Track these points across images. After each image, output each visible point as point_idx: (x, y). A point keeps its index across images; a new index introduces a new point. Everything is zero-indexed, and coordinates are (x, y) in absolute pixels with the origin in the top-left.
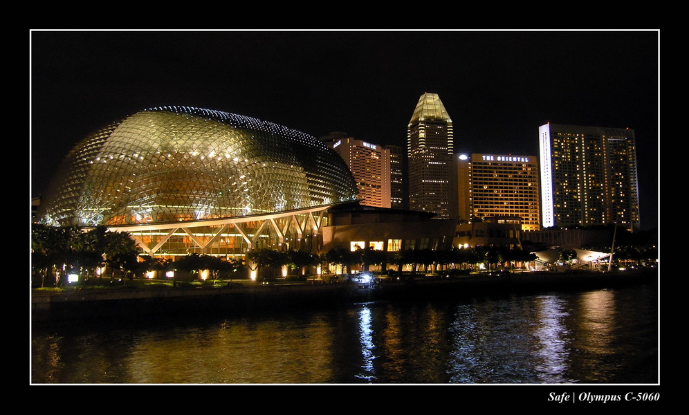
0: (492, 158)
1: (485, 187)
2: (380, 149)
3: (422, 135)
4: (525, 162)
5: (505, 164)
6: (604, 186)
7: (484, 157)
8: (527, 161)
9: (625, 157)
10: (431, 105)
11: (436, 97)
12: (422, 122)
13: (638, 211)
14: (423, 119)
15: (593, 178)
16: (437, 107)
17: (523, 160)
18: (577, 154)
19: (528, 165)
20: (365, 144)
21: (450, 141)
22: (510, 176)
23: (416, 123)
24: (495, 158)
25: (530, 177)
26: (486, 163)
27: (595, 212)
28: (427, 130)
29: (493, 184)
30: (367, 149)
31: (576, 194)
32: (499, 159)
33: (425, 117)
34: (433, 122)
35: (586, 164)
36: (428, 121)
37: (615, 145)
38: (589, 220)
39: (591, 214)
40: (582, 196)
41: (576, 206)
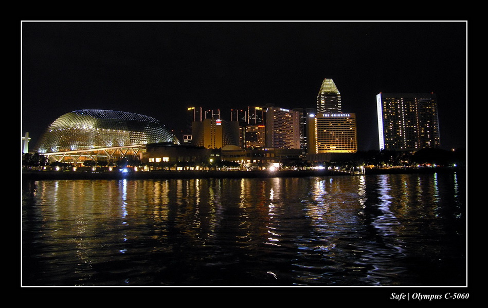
0: (328, 115)
1: (325, 131)
2: (292, 111)
3: (323, 102)
4: (348, 117)
5: (336, 118)
6: (416, 127)
7: (324, 115)
8: (349, 116)
9: (430, 110)
10: (329, 85)
11: (332, 80)
12: (323, 95)
13: (440, 141)
14: (323, 93)
15: (409, 123)
16: (333, 86)
17: (346, 115)
18: (399, 109)
19: (350, 118)
20: (281, 109)
21: (339, 105)
22: (339, 124)
23: (320, 95)
24: (330, 115)
25: (351, 124)
26: (325, 118)
27: (411, 142)
28: (325, 99)
29: (329, 129)
30: (283, 112)
31: (399, 132)
32: (332, 115)
33: (325, 92)
34: (329, 95)
35: (405, 115)
36: (326, 94)
37: (424, 103)
38: (407, 146)
39: (408, 143)
40: (402, 133)
41: (399, 139)
